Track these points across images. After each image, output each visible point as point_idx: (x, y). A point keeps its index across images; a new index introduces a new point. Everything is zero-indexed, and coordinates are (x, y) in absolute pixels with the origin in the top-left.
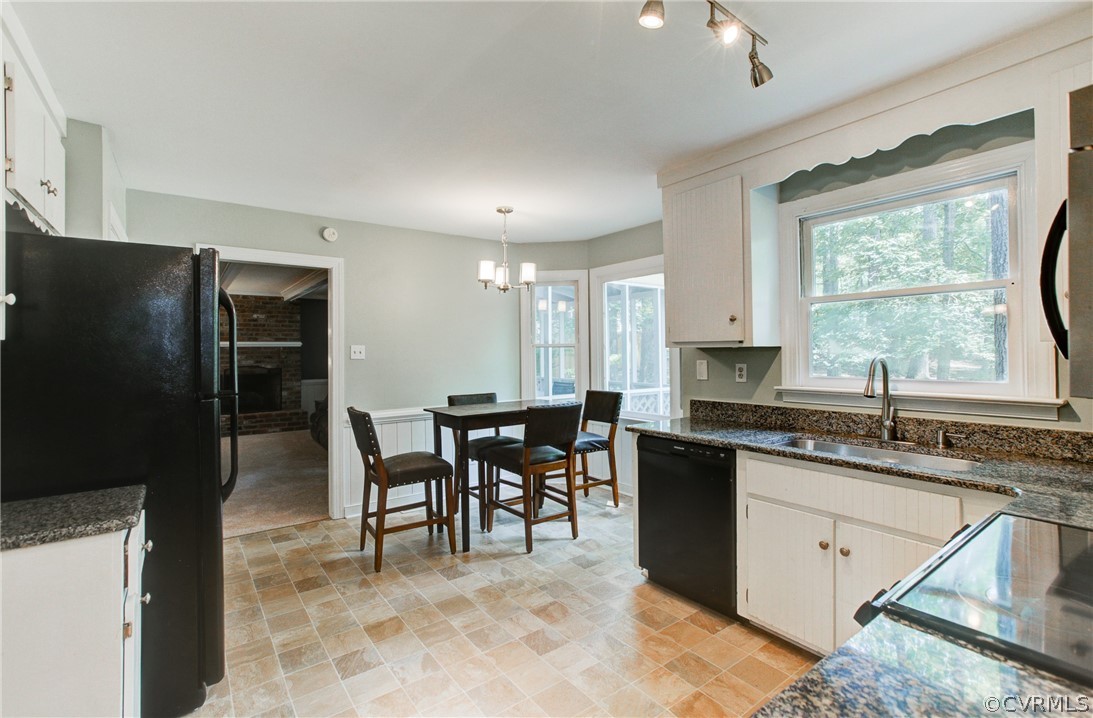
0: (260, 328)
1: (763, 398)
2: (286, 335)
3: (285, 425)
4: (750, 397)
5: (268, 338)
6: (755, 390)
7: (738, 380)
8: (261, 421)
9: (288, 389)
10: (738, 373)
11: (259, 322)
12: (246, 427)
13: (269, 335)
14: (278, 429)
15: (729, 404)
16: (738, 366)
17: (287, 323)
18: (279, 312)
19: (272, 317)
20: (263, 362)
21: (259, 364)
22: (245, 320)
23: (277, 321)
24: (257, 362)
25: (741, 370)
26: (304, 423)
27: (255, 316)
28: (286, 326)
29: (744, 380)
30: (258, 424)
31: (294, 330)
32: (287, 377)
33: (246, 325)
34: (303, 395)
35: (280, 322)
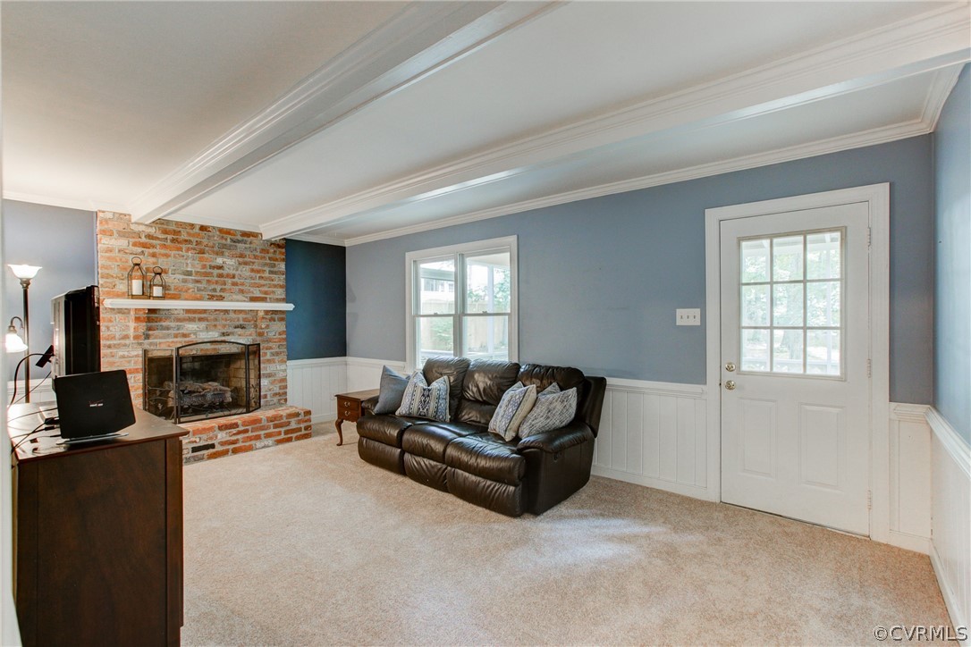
0: (229, 281)
2: (266, 293)
3: (280, 433)
5: (240, 297)
8: (246, 431)
9: (269, 376)
11: (225, 272)
12: (222, 444)
13: (242, 291)
14: (270, 441)
17: (267, 275)
18: (255, 257)
19: (246, 263)
20: (233, 333)
21: (226, 338)
22: (204, 267)
23: (252, 270)
24: (223, 334)
26: (306, 428)
27: (220, 261)
28: (266, 279)
30: (240, 437)
31: (275, 286)
32: (268, 357)
33: (206, 274)
34: (289, 384)
35: (258, 271)
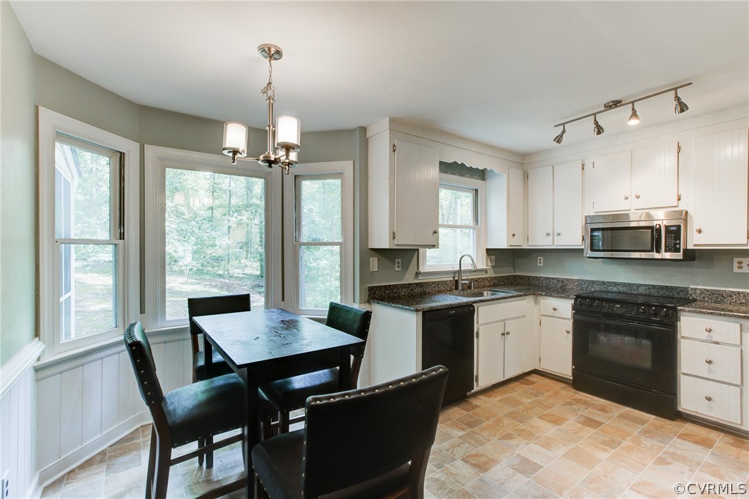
1: (409, 279)
4: (402, 280)
6: (405, 275)
7: (397, 269)
10: (397, 265)
15: (394, 285)
16: (397, 260)
25: (398, 263)
29: (400, 269)
